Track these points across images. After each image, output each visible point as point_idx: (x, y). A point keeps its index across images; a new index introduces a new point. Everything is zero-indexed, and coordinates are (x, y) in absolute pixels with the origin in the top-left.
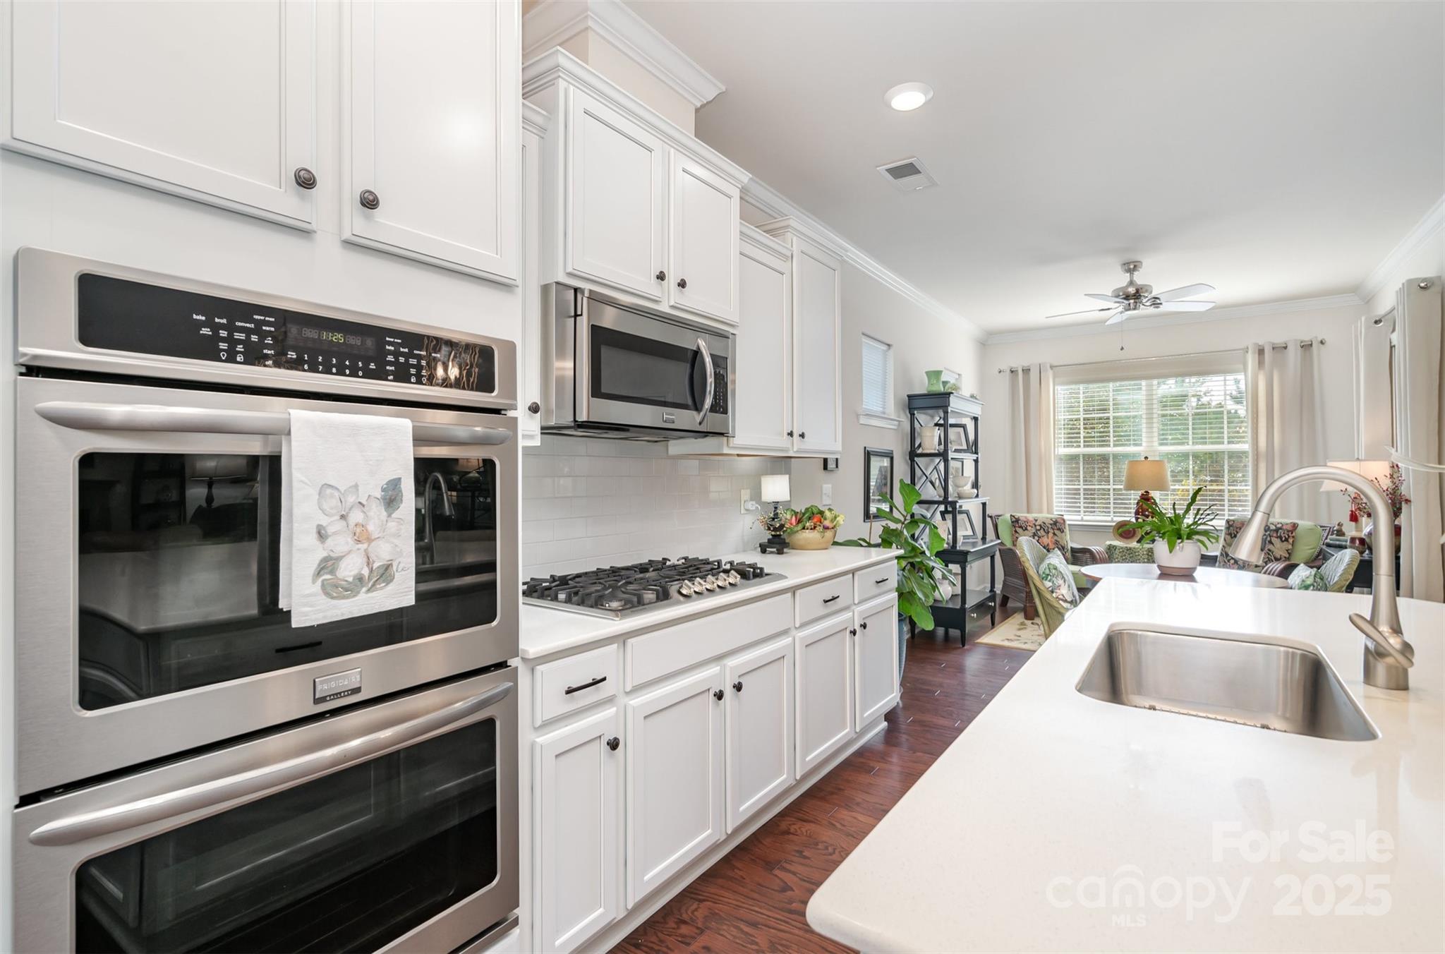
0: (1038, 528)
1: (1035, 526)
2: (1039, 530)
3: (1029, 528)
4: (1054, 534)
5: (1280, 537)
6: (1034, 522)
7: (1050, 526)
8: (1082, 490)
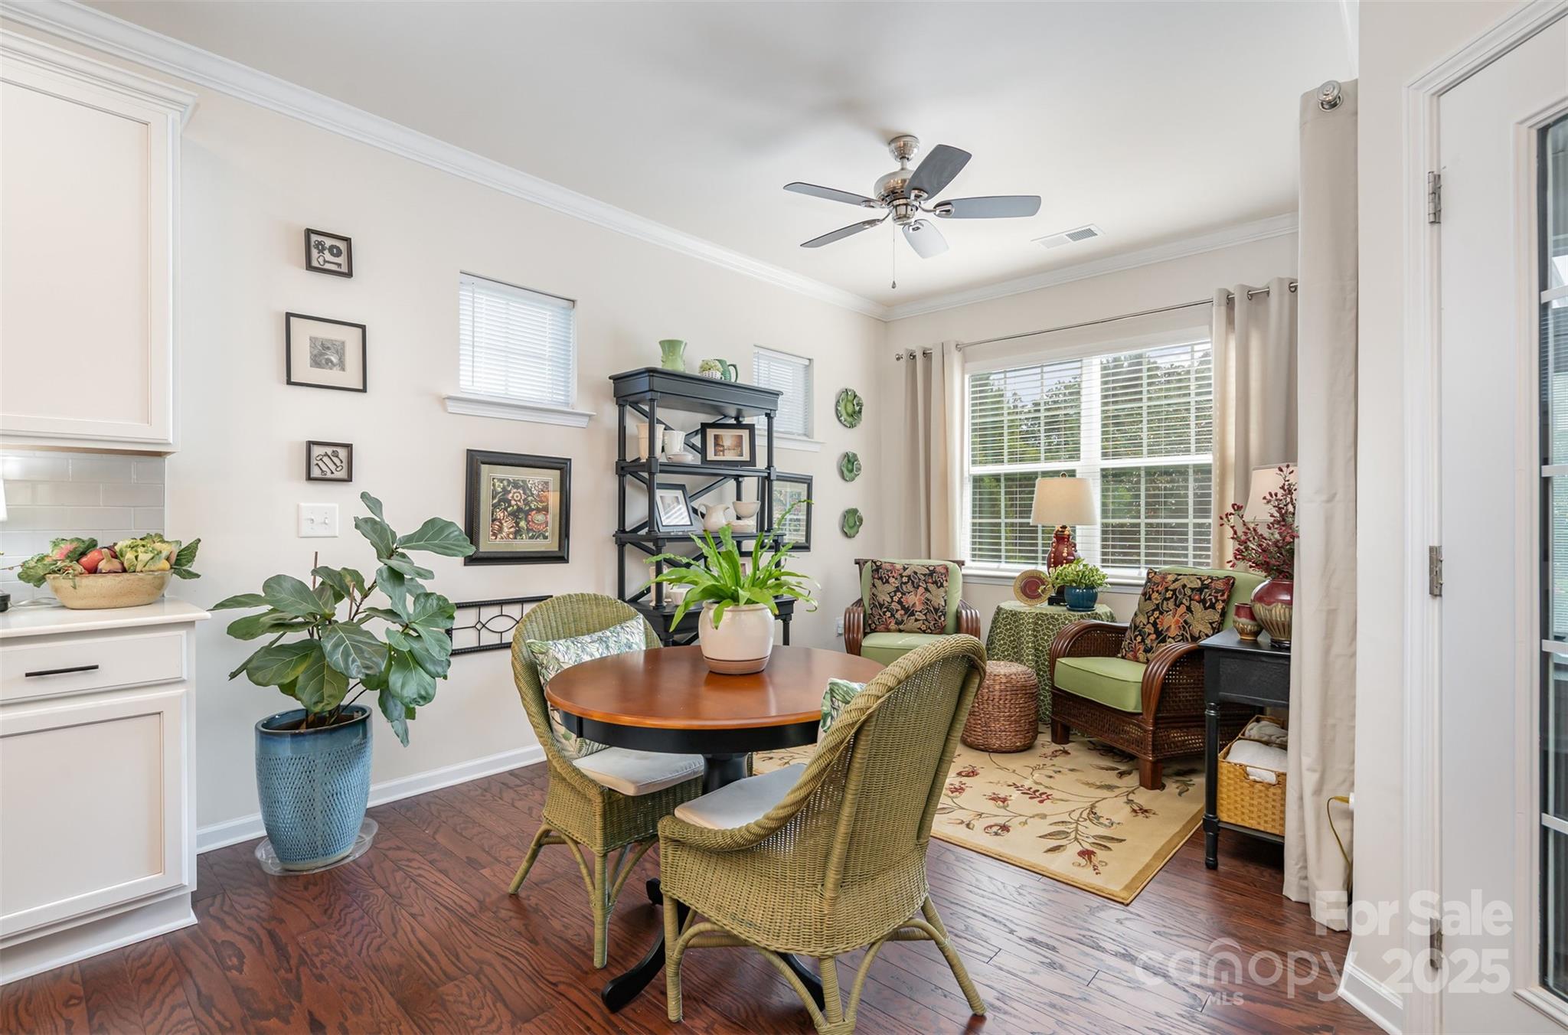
0: (905, 579)
1: (902, 577)
2: (906, 583)
3: (892, 580)
4: (927, 590)
5: (1203, 601)
6: (902, 571)
7: (923, 578)
8: (1003, 525)
